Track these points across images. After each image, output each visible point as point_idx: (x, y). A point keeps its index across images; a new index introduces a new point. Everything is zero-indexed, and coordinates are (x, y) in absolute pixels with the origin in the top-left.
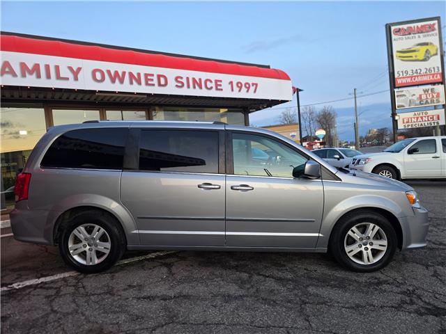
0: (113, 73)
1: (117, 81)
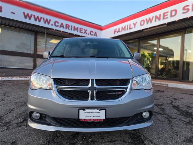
0: (148, 19)
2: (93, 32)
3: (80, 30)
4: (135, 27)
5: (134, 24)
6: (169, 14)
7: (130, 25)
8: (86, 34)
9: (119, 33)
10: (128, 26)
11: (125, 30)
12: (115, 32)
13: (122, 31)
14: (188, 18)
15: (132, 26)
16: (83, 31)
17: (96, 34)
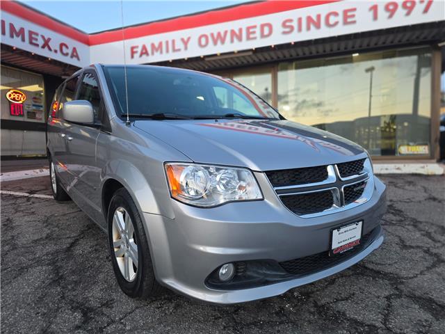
0: (215, 35)
1: (219, 42)
2: (67, 47)
3: (31, 39)
4: (186, 48)
5: (183, 40)
6: (258, 30)
7: (173, 41)
8: (50, 49)
9: (144, 56)
10: (167, 42)
11: (161, 52)
12: (133, 53)
13: (153, 54)
14: (293, 43)
15: (179, 45)
16: (41, 42)
17: (75, 54)
